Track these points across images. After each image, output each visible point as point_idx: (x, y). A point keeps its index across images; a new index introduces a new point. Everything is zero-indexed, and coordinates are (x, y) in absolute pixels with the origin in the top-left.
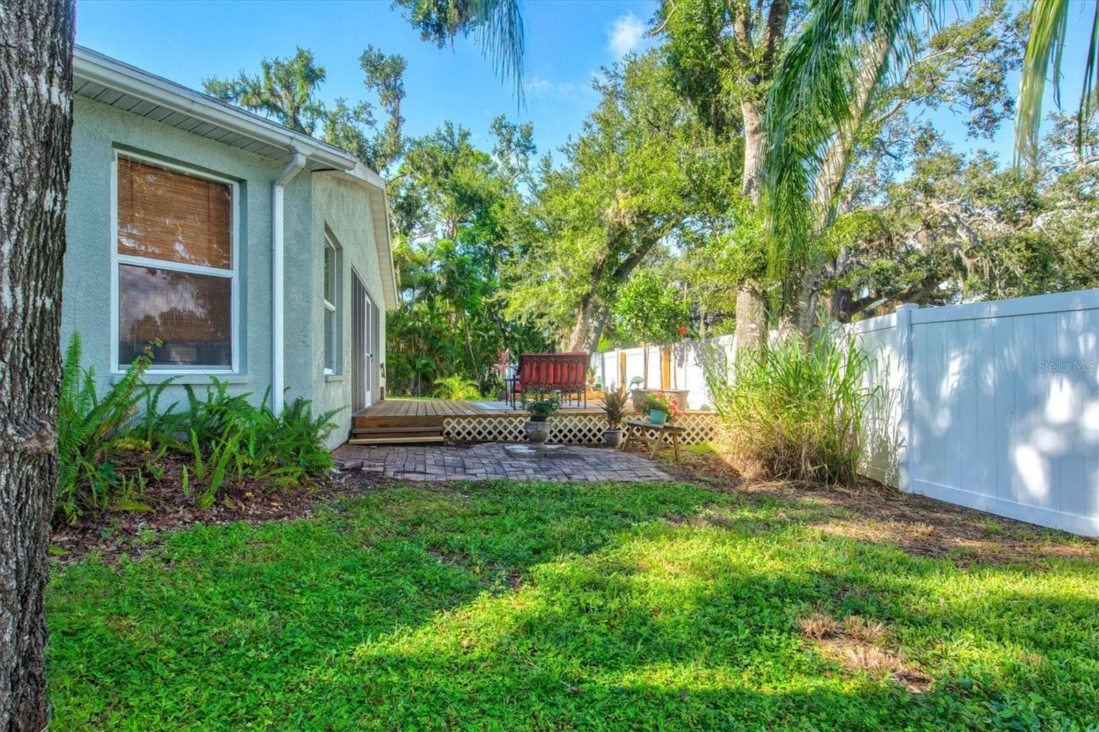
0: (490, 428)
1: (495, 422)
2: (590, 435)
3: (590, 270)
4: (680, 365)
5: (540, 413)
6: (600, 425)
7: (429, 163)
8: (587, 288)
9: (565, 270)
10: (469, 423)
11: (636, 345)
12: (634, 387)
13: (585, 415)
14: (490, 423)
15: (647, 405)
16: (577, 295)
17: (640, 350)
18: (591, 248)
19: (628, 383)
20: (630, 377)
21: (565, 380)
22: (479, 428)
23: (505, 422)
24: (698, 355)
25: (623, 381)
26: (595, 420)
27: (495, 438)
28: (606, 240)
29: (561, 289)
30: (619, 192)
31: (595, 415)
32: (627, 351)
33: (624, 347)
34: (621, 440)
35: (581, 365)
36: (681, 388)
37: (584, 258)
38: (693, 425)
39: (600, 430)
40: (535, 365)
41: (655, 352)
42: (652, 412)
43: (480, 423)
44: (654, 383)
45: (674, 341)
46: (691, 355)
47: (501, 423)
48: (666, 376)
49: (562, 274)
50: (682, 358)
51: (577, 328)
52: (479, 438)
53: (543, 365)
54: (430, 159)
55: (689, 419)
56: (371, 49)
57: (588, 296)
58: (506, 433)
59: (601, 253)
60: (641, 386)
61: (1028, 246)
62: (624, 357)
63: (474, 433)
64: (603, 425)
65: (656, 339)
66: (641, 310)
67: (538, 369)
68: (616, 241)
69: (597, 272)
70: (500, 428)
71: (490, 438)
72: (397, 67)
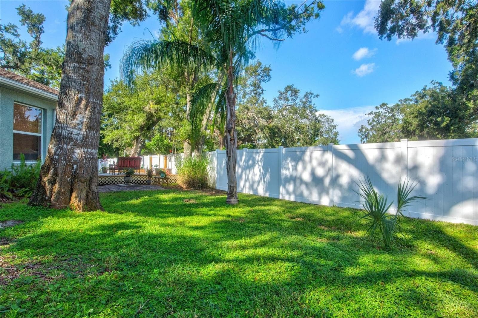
0: (109, 180)
1: (111, 179)
2: (142, 182)
3: (140, 127)
4: (170, 161)
5: (129, 174)
6: (145, 179)
7: (54, 63)
8: (138, 134)
9: (130, 127)
10: (102, 179)
11: (157, 154)
12: (155, 168)
13: (141, 176)
14: (109, 179)
15: (159, 172)
16: (134, 136)
17: (157, 156)
18: (140, 120)
19: (153, 167)
20: (154, 165)
21: (133, 165)
22: (105, 180)
23: (114, 178)
24: (175, 158)
25: (152, 166)
26: (144, 177)
27: (111, 184)
28: (145, 118)
29: (128, 133)
30: (150, 102)
31: (144, 176)
32: (153, 156)
33: (151, 155)
34: (152, 183)
35: (138, 161)
36: (170, 168)
37: (137, 123)
38: (173, 178)
39: (145, 180)
40: (123, 161)
41: (162, 157)
42: (161, 174)
43: (105, 179)
44: (162, 167)
45: (168, 154)
46: (173, 158)
47: (113, 179)
48: (166, 164)
49: (129, 128)
50: (170, 159)
51: (134, 147)
52: (105, 184)
53: (126, 161)
54: (55, 61)
55: (172, 177)
56: (24, 6)
57: (139, 136)
58: (114, 182)
59: (144, 122)
60: (158, 167)
61: (269, 129)
62: (151, 158)
63: (103, 182)
64: (146, 179)
65: (163, 153)
66: (158, 145)
67: (124, 162)
68: (149, 118)
69: (141, 128)
70: (113, 180)
71: (109, 183)
72: (41, 19)
